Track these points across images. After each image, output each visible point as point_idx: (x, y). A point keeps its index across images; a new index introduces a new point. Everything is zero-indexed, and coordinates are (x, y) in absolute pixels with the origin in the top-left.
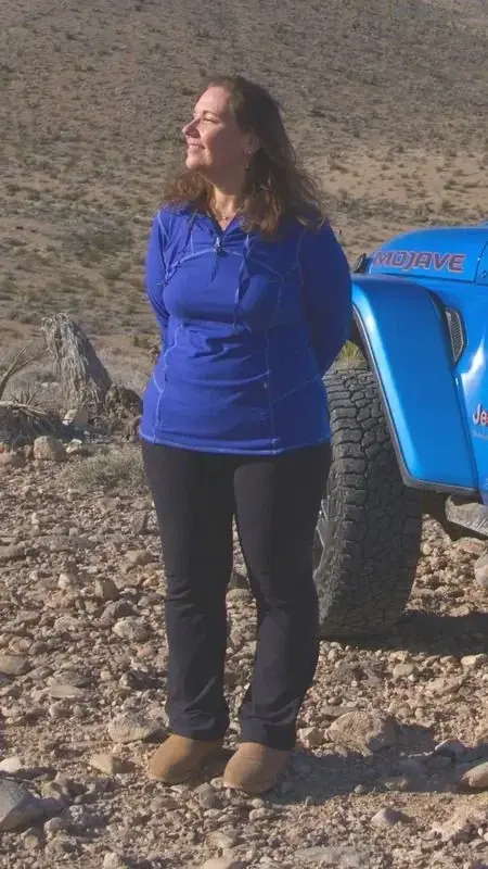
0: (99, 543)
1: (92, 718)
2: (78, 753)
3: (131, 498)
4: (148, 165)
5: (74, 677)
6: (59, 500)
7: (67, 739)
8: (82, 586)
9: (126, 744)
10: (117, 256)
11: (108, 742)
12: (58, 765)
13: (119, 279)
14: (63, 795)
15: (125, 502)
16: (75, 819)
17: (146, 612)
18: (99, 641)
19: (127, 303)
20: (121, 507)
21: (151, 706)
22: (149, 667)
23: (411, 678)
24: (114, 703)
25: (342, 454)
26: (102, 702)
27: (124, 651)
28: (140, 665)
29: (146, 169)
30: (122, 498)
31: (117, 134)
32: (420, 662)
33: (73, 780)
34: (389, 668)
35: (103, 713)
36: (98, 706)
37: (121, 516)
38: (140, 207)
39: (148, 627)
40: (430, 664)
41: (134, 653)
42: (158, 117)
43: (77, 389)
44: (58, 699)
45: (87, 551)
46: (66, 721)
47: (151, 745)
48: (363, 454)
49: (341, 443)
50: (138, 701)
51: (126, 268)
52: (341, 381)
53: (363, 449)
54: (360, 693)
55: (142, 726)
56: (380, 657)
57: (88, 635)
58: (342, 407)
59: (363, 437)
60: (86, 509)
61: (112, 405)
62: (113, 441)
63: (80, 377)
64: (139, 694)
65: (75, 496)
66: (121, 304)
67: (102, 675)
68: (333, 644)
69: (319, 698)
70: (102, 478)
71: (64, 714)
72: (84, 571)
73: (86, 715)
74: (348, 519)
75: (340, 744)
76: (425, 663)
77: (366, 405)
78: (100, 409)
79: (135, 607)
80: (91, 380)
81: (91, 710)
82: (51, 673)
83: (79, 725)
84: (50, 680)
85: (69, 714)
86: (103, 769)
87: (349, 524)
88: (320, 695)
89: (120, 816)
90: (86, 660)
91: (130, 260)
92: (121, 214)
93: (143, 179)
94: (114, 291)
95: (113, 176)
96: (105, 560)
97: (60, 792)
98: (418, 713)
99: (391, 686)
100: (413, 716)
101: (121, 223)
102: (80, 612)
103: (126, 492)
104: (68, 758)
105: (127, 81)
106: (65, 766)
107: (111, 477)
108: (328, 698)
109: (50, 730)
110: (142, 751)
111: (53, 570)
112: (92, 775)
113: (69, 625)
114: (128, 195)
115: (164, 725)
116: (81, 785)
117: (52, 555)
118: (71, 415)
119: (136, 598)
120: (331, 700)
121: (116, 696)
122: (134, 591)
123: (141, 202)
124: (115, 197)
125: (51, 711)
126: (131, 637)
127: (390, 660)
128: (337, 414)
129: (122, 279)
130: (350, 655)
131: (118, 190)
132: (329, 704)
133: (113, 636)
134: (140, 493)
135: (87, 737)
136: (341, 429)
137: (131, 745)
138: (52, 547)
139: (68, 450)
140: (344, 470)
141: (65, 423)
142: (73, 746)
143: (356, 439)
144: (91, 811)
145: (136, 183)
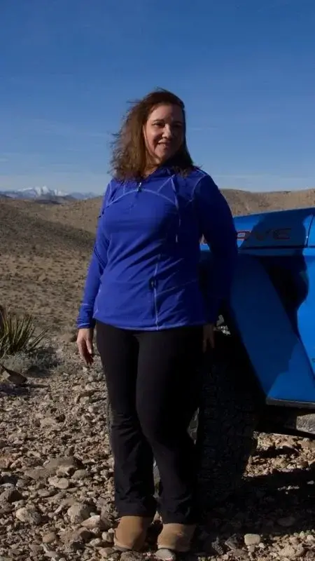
18: (9, 527)
39: (39, 511)
122: (9, 474)
126: (31, 521)
133: (17, 521)
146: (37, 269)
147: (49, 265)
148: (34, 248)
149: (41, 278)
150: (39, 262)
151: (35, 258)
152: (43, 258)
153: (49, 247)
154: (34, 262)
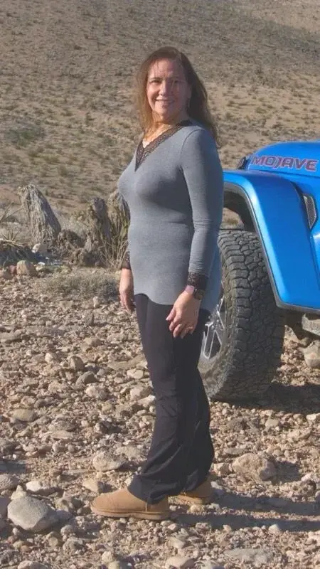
0: (66, 331)
1: (80, 453)
2: (74, 478)
3: (80, 301)
4: (54, 90)
5: (66, 424)
6: (36, 302)
7: (66, 467)
8: (60, 361)
9: (105, 472)
10: (35, 143)
11: (93, 470)
12: (63, 486)
13: (36, 157)
14: (70, 509)
15: (77, 304)
16: (80, 525)
17: (103, 380)
18: (77, 399)
19: (42, 170)
20: (74, 307)
21: (117, 445)
22: (111, 417)
23: (277, 429)
24: (93, 443)
25: (235, 286)
26: (85, 442)
27: (94, 407)
28: (106, 417)
29: (53, 92)
30: (74, 301)
31: (36, 72)
32: (280, 417)
33: (74, 497)
34: (262, 421)
35: (87, 450)
36: (83, 445)
37: (76, 313)
38: (50, 114)
39: (107, 391)
40: (287, 419)
41: (100, 408)
42: (59, 62)
43: (40, 231)
44: (58, 440)
45: (59, 337)
46: (64, 455)
47: (121, 474)
48: (249, 286)
49: (236, 278)
50: (108, 442)
51: (41, 150)
52: (234, 239)
53: (249, 283)
54: (247, 438)
55: (115, 460)
56: (255, 413)
57: (70, 396)
58: (236, 255)
59: (249, 275)
60: (54, 308)
61: (62, 241)
62: (64, 263)
63: (42, 223)
64: (107, 437)
65: (45, 299)
66: (38, 171)
67: (82, 422)
68: (224, 404)
69: (221, 441)
70: (62, 288)
71: (62, 450)
72: (59, 350)
73: (76, 451)
74: (239, 327)
75: (240, 475)
76: (284, 418)
77: (251, 254)
78: (54, 243)
79: (96, 376)
80: (49, 226)
81: (79, 447)
82: (50, 421)
83: (72, 458)
84: (50, 426)
85: (65, 450)
86: (92, 490)
87: (239, 330)
88: (222, 440)
89: (108, 523)
90: (71, 412)
91: (43, 145)
92: (38, 118)
93: (51, 98)
94: (34, 164)
95: (33, 97)
96: (71, 343)
97: (68, 506)
98: (286, 453)
99: (265, 434)
100: (283, 456)
101: (38, 123)
102: (63, 379)
103: (76, 297)
104: (68, 481)
105: (41, 41)
106: (67, 486)
107: (67, 288)
108: (227, 442)
109: (55, 461)
110: (115, 477)
111: (40, 350)
112: (85, 493)
113: (57, 389)
114: (42, 108)
115: (127, 459)
116: (80, 501)
117: (38, 339)
118: (37, 247)
119: (96, 370)
120: (230, 443)
121: (93, 438)
122: (94, 365)
123: (50, 111)
124: (34, 108)
125: (54, 448)
126: (97, 397)
127: (262, 416)
128: (232, 260)
129: (39, 157)
130: (236, 412)
131: (37, 104)
132: (229, 446)
133: (85, 396)
134: (85, 298)
135: (79, 467)
136: (234, 269)
137: (108, 473)
138: (38, 334)
139: (37, 269)
140: (237, 296)
141: (33, 251)
142: (71, 472)
143: (245, 276)
144: (89, 520)
145: (47, 100)
146: (265, 108)
147: (285, 102)
148: (259, 72)
149: (270, 123)
150: (267, 97)
151: (261, 88)
152: (274, 90)
153: (285, 70)
154: (259, 97)
